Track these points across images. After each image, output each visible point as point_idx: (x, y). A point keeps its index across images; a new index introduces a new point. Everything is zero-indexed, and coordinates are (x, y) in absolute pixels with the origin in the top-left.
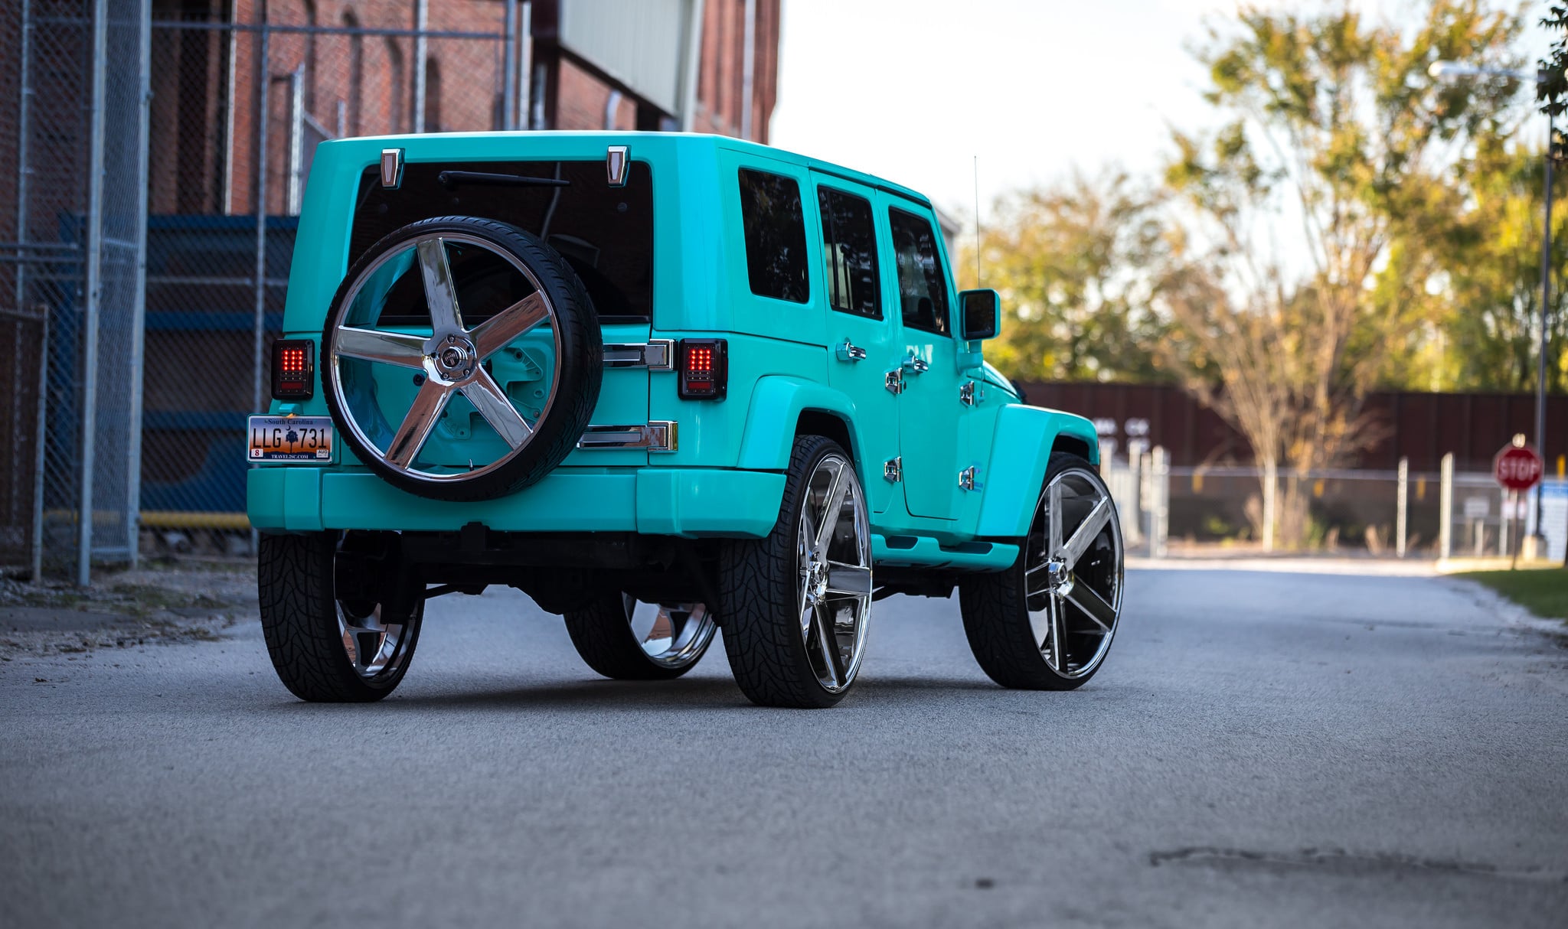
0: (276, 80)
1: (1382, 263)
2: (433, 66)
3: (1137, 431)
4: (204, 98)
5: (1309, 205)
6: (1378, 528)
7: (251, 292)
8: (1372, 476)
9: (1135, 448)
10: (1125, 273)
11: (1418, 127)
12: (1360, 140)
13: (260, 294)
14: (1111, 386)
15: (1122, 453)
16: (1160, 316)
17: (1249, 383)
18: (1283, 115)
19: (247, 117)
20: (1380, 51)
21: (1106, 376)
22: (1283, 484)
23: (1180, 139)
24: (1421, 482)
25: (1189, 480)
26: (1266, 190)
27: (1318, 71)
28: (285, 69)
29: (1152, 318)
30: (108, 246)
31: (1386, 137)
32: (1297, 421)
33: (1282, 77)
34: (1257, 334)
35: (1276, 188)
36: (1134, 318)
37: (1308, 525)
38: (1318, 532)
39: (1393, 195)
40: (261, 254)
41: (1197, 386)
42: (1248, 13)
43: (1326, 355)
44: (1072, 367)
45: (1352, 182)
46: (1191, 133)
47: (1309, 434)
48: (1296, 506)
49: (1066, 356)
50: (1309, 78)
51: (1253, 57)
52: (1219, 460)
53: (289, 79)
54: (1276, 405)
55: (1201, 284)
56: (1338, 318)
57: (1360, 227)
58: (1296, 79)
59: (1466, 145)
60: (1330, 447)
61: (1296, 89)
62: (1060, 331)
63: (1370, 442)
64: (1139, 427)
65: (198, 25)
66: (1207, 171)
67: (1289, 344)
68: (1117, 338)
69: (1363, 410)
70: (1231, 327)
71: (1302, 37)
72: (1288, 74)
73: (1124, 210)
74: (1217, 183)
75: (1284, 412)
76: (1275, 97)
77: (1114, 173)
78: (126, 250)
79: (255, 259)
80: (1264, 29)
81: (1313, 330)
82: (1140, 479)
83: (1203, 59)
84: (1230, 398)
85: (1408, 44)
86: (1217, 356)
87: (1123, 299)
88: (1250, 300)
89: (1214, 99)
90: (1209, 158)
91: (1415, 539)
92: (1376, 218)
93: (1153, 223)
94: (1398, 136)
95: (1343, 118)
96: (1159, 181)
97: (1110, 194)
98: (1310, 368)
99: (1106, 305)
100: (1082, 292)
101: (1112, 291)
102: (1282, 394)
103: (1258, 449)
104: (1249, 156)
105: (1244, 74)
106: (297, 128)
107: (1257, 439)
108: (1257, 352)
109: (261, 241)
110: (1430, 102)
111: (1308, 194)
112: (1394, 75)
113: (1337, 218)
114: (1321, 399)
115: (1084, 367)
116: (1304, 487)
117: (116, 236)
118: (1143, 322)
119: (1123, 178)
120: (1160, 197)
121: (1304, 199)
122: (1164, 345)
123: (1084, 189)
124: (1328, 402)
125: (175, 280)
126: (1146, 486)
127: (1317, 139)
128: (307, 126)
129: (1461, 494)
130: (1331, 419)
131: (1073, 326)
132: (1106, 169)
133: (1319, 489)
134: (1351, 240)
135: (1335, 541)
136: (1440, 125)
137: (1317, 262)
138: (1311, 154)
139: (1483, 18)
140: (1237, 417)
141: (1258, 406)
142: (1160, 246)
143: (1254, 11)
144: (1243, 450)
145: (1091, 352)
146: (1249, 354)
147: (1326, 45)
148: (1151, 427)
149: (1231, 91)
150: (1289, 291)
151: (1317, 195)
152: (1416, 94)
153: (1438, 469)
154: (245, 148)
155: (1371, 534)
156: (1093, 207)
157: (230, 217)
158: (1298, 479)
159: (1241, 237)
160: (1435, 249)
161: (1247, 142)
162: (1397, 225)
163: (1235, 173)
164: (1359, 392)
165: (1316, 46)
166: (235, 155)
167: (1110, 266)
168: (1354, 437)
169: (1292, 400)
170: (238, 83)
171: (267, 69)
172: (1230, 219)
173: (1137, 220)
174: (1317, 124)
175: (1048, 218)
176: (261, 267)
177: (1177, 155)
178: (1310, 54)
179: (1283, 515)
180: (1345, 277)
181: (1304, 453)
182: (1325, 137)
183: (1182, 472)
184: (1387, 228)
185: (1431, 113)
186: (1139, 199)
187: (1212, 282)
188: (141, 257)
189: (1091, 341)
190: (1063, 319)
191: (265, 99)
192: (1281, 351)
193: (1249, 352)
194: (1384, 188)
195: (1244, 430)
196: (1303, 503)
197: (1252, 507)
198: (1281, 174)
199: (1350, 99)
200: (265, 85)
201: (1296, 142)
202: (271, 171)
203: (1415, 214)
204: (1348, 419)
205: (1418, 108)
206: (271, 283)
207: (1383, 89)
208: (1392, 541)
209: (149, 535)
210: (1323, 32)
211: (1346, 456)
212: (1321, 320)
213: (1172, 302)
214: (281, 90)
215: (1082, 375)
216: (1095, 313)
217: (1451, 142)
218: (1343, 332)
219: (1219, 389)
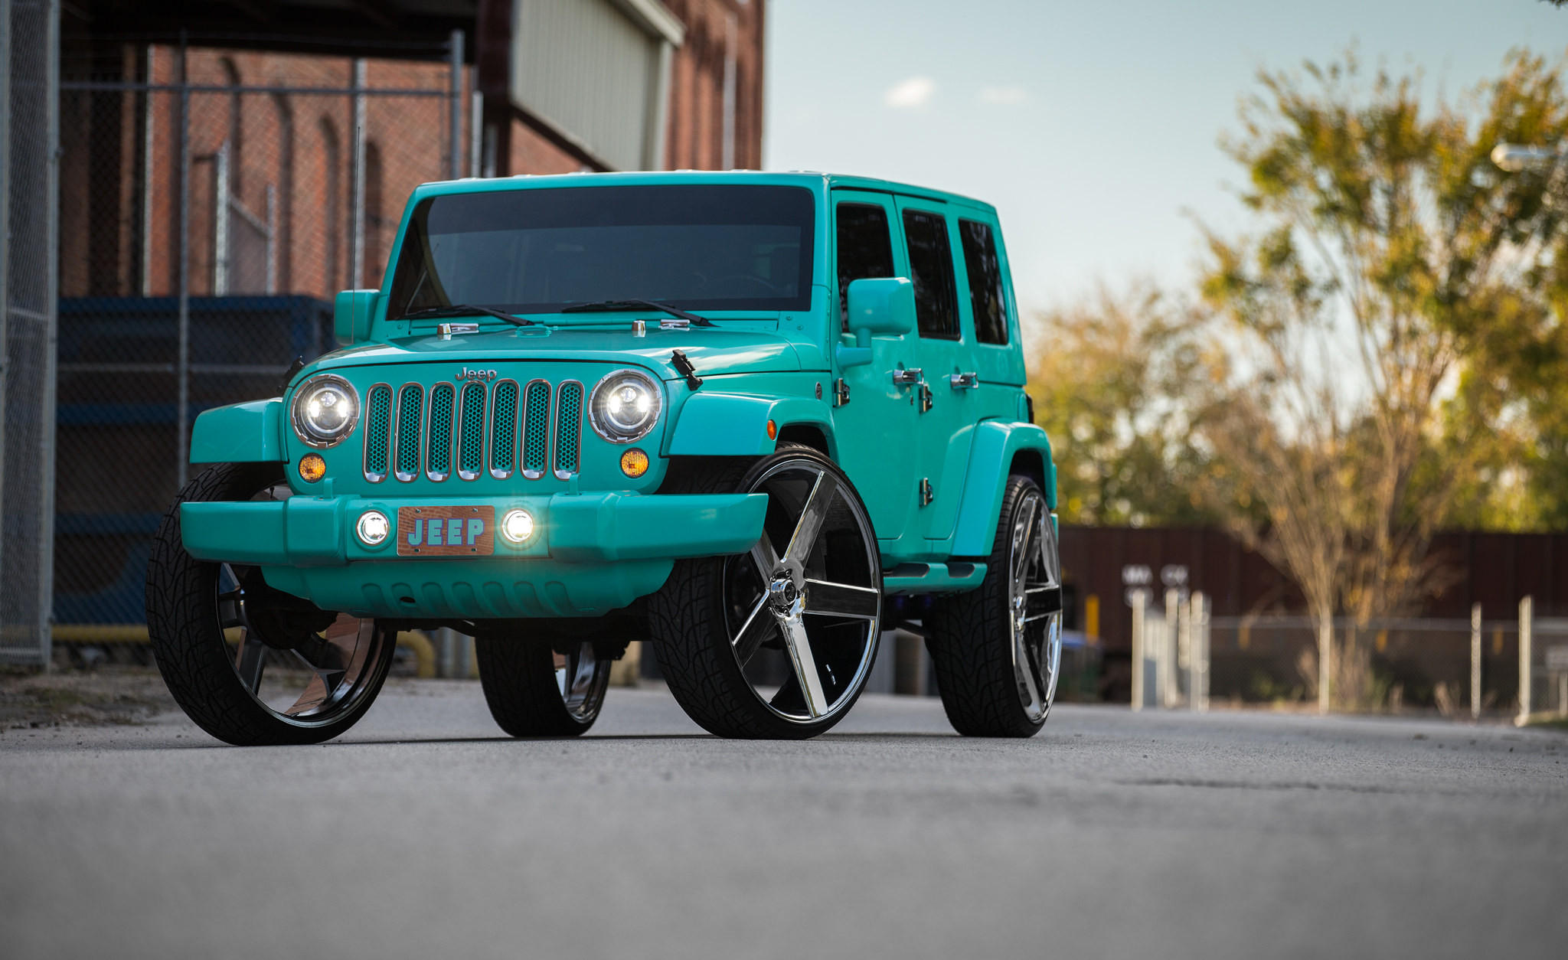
0: (198, 159)
1: (1449, 387)
2: (373, 152)
3: (1175, 580)
4: (118, 179)
5: (1364, 320)
6: (1449, 686)
7: (174, 379)
8: (1442, 626)
9: (1172, 598)
10: (1161, 404)
11: (1487, 230)
12: (1418, 244)
13: (184, 381)
14: (1145, 531)
15: (1157, 603)
16: (1201, 453)
17: (1301, 525)
18: (1333, 219)
19: (166, 201)
20: (1441, 147)
21: (1140, 520)
22: (1340, 636)
23: (1218, 248)
24: (1498, 631)
25: (1233, 634)
26: (1317, 304)
27: (1373, 170)
28: (206, 148)
29: (1190, 455)
30: (16, 317)
31: (1449, 242)
32: (1355, 566)
33: (1332, 177)
34: (1308, 467)
35: (1327, 302)
36: (1171, 453)
37: (1369, 683)
38: (1381, 687)
39: (1460, 308)
40: (184, 338)
41: (1241, 526)
42: (1291, 106)
43: (1385, 489)
44: (1100, 510)
45: (1412, 292)
46: (1231, 239)
47: (1369, 578)
48: (1355, 660)
49: (1094, 498)
50: (1363, 178)
51: (1298, 155)
52: (1269, 609)
53: (213, 159)
54: (1330, 548)
55: (1244, 413)
56: (1399, 448)
57: (1422, 345)
58: (1348, 177)
59: (1540, 251)
60: (1393, 594)
61: (1348, 189)
62: (1087, 471)
63: (1438, 587)
64: (1178, 575)
65: (110, 86)
66: (1250, 283)
67: (1344, 478)
68: (1151, 477)
69: (1430, 551)
70: (1279, 461)
71: (1355, 131)
72: (1338, 172)
73: (1157, 333)
74: (1261, 297)
75: (1339, 554)
76: (1323, 198)
77: (1146, 291)
78: (34, 321)
79: (177, 343)
80: (1309, 121)
81: (1372, 462)
82: (1178, 630)
83: (1242, 158)
84: (1278, 540)
85: (1472, 136)
86: (1263, 493)
87: (1158, 433)
88: (1301, 429)
89: (1255, 202)
90: (1252, 269)
91: (1491, 697)
92: (1440, 334)
93: (1190, 348)
94: (1463, 242)
95: (1401, 223)
96: (1196, 298)
97: (1141, 315)
98: (1369, 506)
99: (1139, 441)
100: (1110, 426)
101: (1145, 424)
102: (1339, 536)
103: (1312, 598)
104: (1298, 267)
105: (1289, 174)
106: (222, 212)
107: (1310, 586)
108: (1309, 487)
109: (184, 323)
110: (1499, 203)
111: (1363, 308)
112: (1456, 173)
113: (1396, 336)
114: (1382, 540)
115: (1116, 512)
116: (1365, 639)
117: (23, 306)
118: (1180, 459)
119: (1155, 297)
120: (1196, 318)
121: (1359, 316)
122: (1206, 483)
123: (1111, 309)
124: (1389, 543)
125: (89, 368)
126: (1186, 639)
127: (1373, 245)
128: (234, 212)
129: (1541, 643)
130: (1394, 562)
131: (1102, 464)
132: (1136, 287)
133: (1382, 641)
134: (1413, 359)
135: (1399, 700)
136: (1511, 229)
137: (1374, 382)
138: (1366, 264)
139: (1556, 107)
140: (1286, 561)
141: (1311, 546)
142: (1198, 374)
143: (1298, 103)
144: (1295, 598)
145: (1123, 494)
146: (1299, 490)
147: (1380, 140)
148: (1190, 574)
149: (1275, 193)
150: (1345, 419)
151: (1373, 308)
152: (1485, 194)
153: (1515, 617)
154: (164, 236)
155: (1441, 693)
156: (1122, 330)
157: (149, 299)
158: (1357, 631)
159: (1290, 358)
160: (1507, 369)
161: (1294, 251)
162: (1463, 342)
163: (1281, 285)
164: (1425, 530)
165: (1369, 140)
166: (154, 243)
167: (1143, 396)
168: (1421, 582)
169: (1349, 540)
170: (156, 164)
171: (188, 151)
172: (1276, 337)
173: (1172, 345)
174: (1375, 227)
175: (1071, 343)
176: (184, 352)
177: (1214, 265)
178: (1362, 150)
179: (1341, 670)
180: (1407, 401)
181: (1364, 603)
182: (1381, 243)
183: (1225, 623)
184: (1453, 346)
185: (1501, 215)
186: (1174, 320)
187: (1259, 415)
188: (51, 330)
189: (1122, 482)
190: (1090, 458)
191: (186, 180)
192: (1336, 489)
193: (1299, 487)
194: (1448, 301)
195: (1295, 576)
196: (1364, 657)
197: (1306, 662)
198: (1333, 285)
199: (1408, 202)
200: (187, 165)
201: (1347, 249)
202: (194, 261)
203: (1485, 328)
204: (1413, 561)
205: (1484, 209)
206: (196, 369)
207: (1445, 187)
208: (1465, 700)
209: (63, 651)
210: (1376, 126)
211: (1412, 603)
212: (1380, 452)
213: (1211, 436)
214: (204, 170)
215: (1112, 520)
216: (1126, 451)
217: (1526, 245)
218: (1405, 464)
219: (1266, 529)
